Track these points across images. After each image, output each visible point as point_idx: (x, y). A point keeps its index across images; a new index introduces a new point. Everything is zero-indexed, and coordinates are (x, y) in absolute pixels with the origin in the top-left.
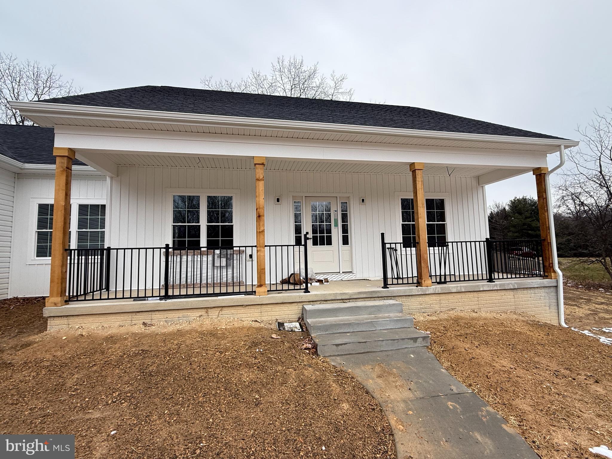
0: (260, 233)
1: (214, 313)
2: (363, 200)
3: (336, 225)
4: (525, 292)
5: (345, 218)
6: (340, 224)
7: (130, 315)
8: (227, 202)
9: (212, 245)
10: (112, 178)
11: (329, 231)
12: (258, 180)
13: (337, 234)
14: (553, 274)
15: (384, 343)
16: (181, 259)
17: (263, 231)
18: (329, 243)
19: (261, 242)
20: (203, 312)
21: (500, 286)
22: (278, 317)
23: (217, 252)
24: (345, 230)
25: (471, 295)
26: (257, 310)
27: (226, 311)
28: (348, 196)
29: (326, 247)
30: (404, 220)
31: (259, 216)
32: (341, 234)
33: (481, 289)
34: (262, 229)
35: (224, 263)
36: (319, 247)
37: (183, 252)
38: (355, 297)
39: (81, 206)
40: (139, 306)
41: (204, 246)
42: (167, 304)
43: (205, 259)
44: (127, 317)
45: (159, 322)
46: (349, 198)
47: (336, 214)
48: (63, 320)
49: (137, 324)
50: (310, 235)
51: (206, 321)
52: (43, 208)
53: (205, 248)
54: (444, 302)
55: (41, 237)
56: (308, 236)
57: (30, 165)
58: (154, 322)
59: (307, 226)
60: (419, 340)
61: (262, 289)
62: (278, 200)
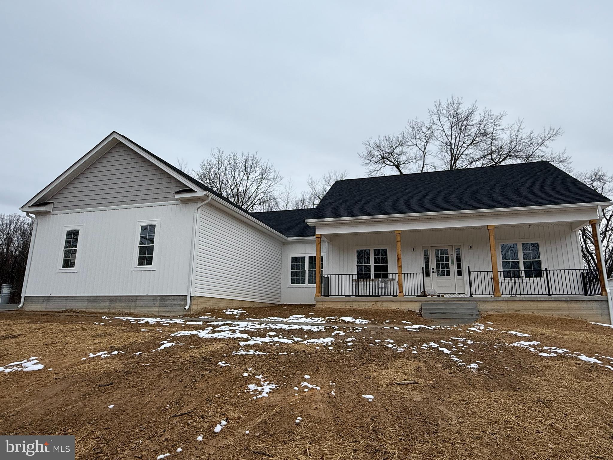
0: (400, 267)
1: (379, 304)
2: (471, 247)
3: (453, 263)
5: (459, 259)
6: (455, 262)
8: (385, 252)
9: (377, 276)
10: (328, 243)
11: (448, 267)
12: (397, 241)
13: (453, 269)
14: (604, 293)
15: (455, 315)
16: (361, 283)
17: (401, 266)
18: (448, 275)
19: (400, 271)
20: (374, 303)
22: (409, 308)
23: (380, 279)
24: (459, 266)
26: (399, 303)
27: (385, 303)
29: (446, 277)
30: (503, 259)
31: (399, 259)
32: (456, 270)
34: (400, 265)
35: (383, 286)
36: (441, 278)
37: (362, 279)
38: (451, 300)
39: (309, 257)
40: (347, 299)
41: (372, 277)
42: (359, 298)
43: (374, 283)
44: (344, 303)
45: (356, 306)
46: (461, 245)
47: (452, 256)
48: (321, 303)
49: (348, 306)
50: (435, 270)
51: (376, 307)
52: (293, 259)
53: (373, 278)
54: (510, 306)
55: (293, 274)
56: (433, 270)
57: (289, 238)
58: (354, 306)
59: (433, 264)
60: (474, 315)
61: (401, 294)
62: (414, 250)
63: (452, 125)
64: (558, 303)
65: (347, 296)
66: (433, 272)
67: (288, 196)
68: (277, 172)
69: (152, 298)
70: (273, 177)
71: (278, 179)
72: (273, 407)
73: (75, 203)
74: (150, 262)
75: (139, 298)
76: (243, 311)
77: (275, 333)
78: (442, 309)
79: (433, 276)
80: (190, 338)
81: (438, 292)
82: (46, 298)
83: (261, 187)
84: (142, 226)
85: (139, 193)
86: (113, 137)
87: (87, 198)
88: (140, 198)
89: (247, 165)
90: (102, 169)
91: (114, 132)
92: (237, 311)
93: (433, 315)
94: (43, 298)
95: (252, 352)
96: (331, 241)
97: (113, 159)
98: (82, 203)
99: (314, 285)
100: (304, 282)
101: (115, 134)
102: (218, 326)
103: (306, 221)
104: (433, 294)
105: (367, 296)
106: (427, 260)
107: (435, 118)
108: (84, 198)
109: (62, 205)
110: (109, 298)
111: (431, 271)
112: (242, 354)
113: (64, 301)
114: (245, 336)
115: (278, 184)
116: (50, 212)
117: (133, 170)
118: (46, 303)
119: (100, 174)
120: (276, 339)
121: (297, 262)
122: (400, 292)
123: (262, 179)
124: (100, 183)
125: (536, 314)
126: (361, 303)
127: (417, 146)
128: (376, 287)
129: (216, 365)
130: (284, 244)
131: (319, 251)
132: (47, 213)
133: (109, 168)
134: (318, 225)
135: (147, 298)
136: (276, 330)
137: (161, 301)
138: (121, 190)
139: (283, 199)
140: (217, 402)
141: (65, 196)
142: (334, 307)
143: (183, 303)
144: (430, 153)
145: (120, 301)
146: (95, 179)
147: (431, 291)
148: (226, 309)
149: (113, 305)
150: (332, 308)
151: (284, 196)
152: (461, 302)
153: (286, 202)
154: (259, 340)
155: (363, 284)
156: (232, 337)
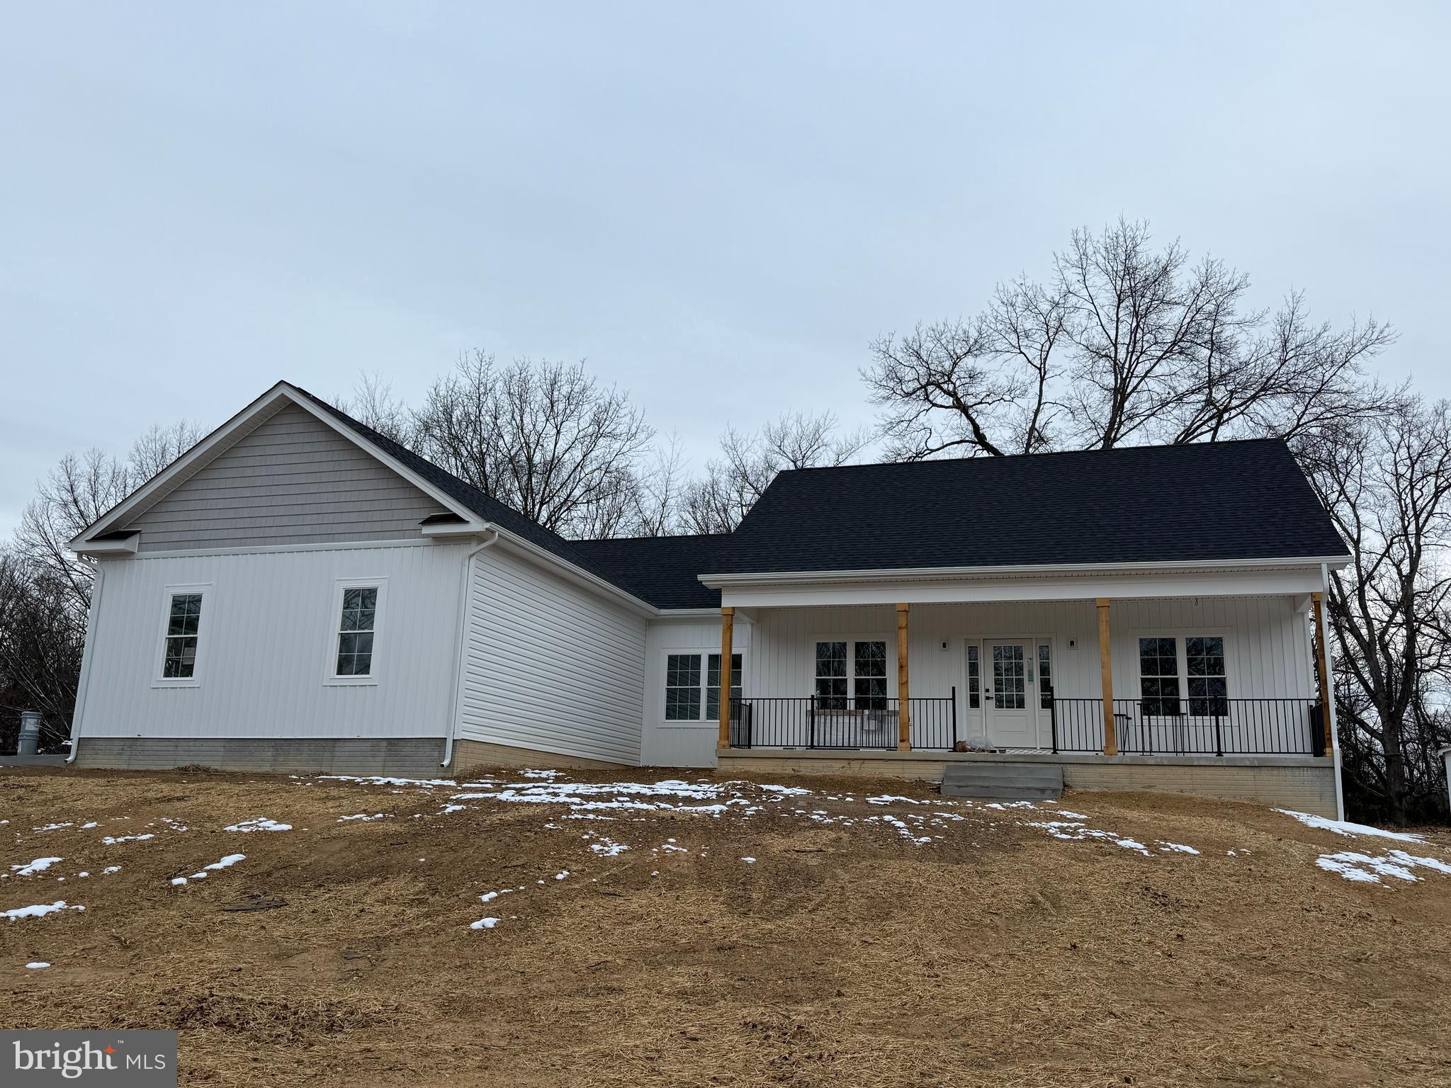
0: (903, 684)
1: (855, 765)
2: (1072, 643)
3: (1031, 679)
4: (1275, 772)
5: (1045, 670)
6: (1037, 677)
7: (781, 760)
9: (861, 704)
10: (752, 625)
11: (1020, 688)
12: (900, 628)
13: (1032, 693)
14: (1328, 750)
16: (825, 720)
17: (905, 682)
18: (1021, 704)
19: (905, 693)
20: (845, 763)
21: (1227, 762)
23: (866, 712)
24: (1046, 686)
25: (1181, 770)
26: (898, 765)
27: (868, 765)
28: (1049, 637)
29: (1015, 711)
30: (1143, 672)
31: (901, 667)
32: (1039, 694)
33: (1196, 763)
36: (1005, 711)
37: (828, 711)
38: (1010, 760)
39: (710, 656)
40: (788, 754)
41: (851, 705)
42: (813, 753)
43: (853, 721)
44: (780, 762)
45: (806, 769)
46: (1050, 639)
47: (1031, 663)
48: (730, 762)
49: (788, 768)
50: (992, 693)
51: (849, 773)
52: (672, 660)
53: (853, 708)
54: (1137, 776)
55: (671, 695)
56: (988, 694)
57: (664, 612)
58: (802, 769)
59: (987, 680)
60: (1047, 792)
61: (904, 744)
62: (944, 645)
63: (1119, 296)
64: (1234, 771)
65: (787, 747)
66: (988, 698)
67: (668, 480)
68: (638, 415)
69: (369, 744)
70: (626, 430)
71: (641, 436)
72: (624, 865)
73: (189, 536)
74: (364, 668)
75: (339, 744)
76: (560, 774)
77: (628, 799)
78: (985, 777)
79: (987, 706)
80: (485, 801)
81: (995, 743)
82: (129, 743)
83: (593, 454)
84: (346, 591)
85: (338, 518)
86: (279, 393)
87: (219, 524)
88: (342, 528)
89: (556, 393)
90: (251, 462)
91: (282, 382)
92: (548, 772)
93: (962, 789)
94: (122, 743)
95: (591, 816)
96: (758, 622)
97: (278, 440)
98: (207, 535)
99: (716, 723)
100: (695, 715)
101: (285, 386)
102: (523, 789)
103: (700, 577)
104: (982, 746)
105: (831, 747)
106: (973, 669)
107: (1073, 276)
108: (211, 525)
109: (161, 538)
110: (273, 744)
111: (982, 695)
112: (576, 819)
113: (172, 748)
114: (577, 800)
115: (641, 448)
116: (133, 553)
117: (324, 467)
118: (128, 753)
119: (249, 472)
120: (629, 805)
121: (682, 668)
122: (902, 741)
123: (597, 436)
124: (247, 493)
125: (1186, 794)
126: (817, 764)
127: (1021, 352)
128: (858, 730)
129: (542, 827)
130: (651, 623)
131: (729, 643)
132: (125, 555)
133: (269, 460)
134: (728, 586)
135: (358, 743)
136: (629, 795)
137: (390, 750)
138: (297, 510)
139: (652, 488)
140: (553, 858)
141: (167, 517)
142: (758, 771)
143: (436, 754)
144: (1058, 371)
145: (298, 750)
146: (237, 483)
147: (978, 740)
148: (523, 767)
149: (281, 759)
150: (753, 773)
151: (657, 482)
152: (1034, 766)
153: (662, 497)
154: (601, 805)
155: (822, 721)
156: (554, 801)
